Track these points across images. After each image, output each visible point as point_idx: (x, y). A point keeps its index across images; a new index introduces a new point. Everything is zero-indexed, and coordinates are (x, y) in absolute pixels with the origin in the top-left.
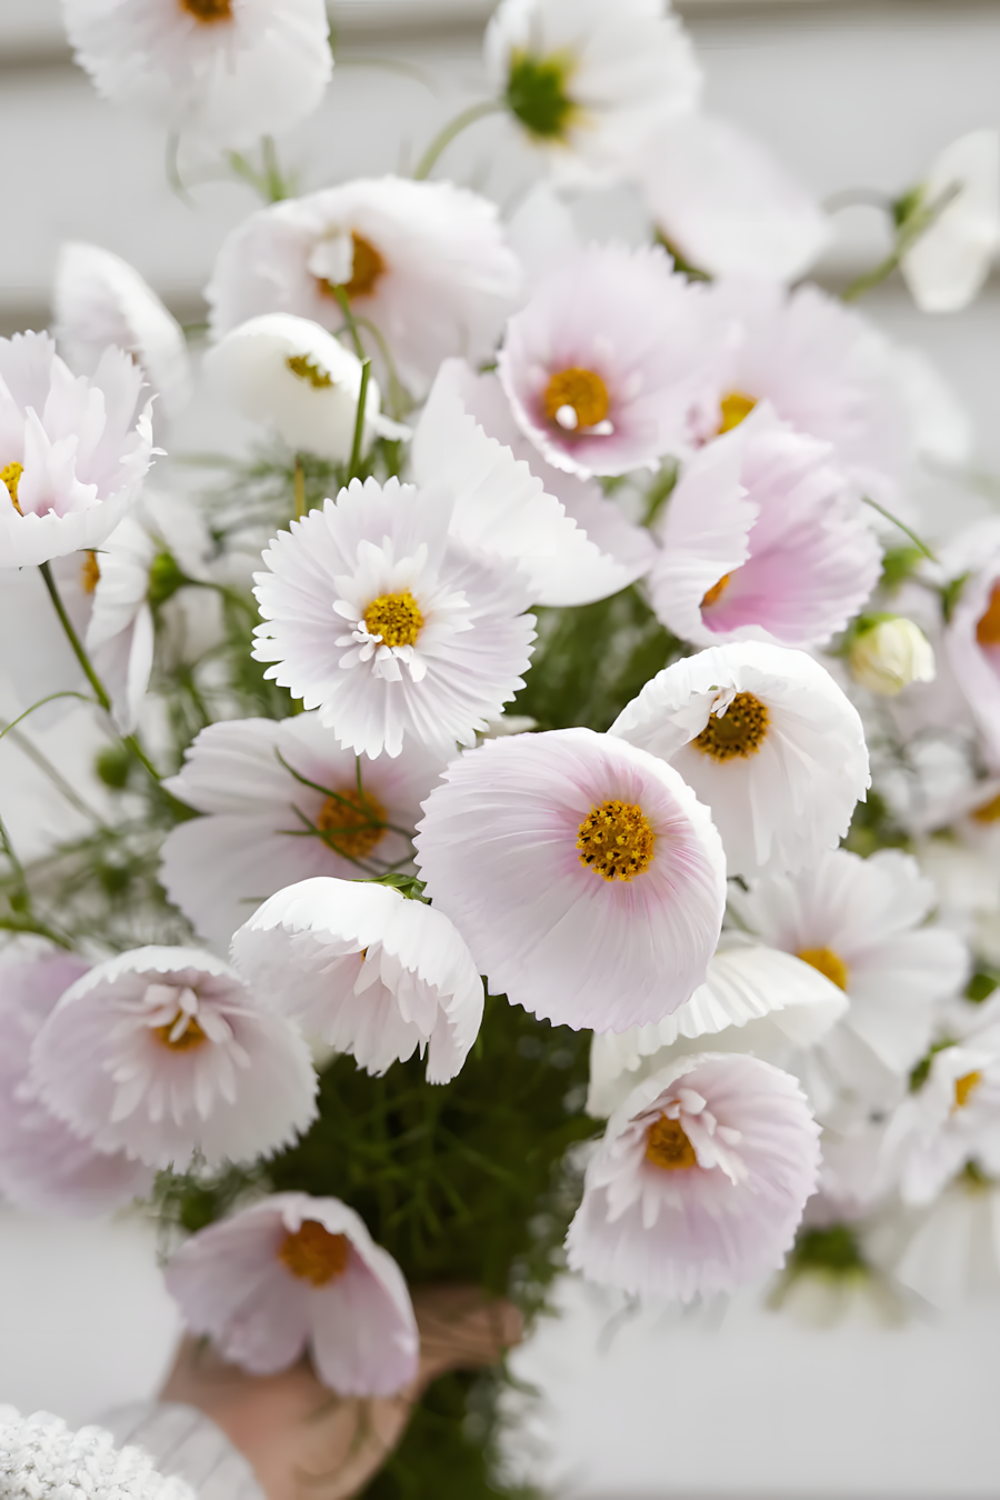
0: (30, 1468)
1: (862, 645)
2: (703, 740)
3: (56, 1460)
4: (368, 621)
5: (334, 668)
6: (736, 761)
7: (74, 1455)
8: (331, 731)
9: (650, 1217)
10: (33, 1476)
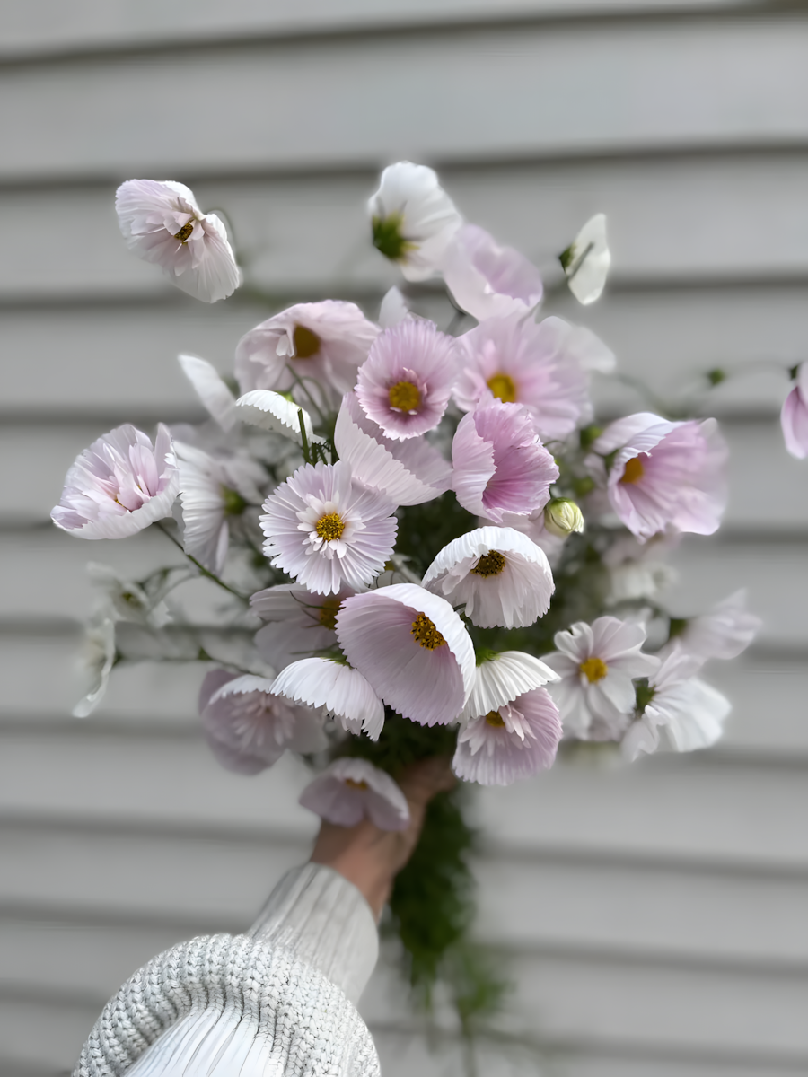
0: (232, 974)
1: (553, 511)
2: (476, 571)
3: (243, 965)
4: (317, 530)
5: (304, 556)
6: (492, 577)
7: (251, 963)
8: (305, 585)
9: (491, 751)
10: (234, 978)
